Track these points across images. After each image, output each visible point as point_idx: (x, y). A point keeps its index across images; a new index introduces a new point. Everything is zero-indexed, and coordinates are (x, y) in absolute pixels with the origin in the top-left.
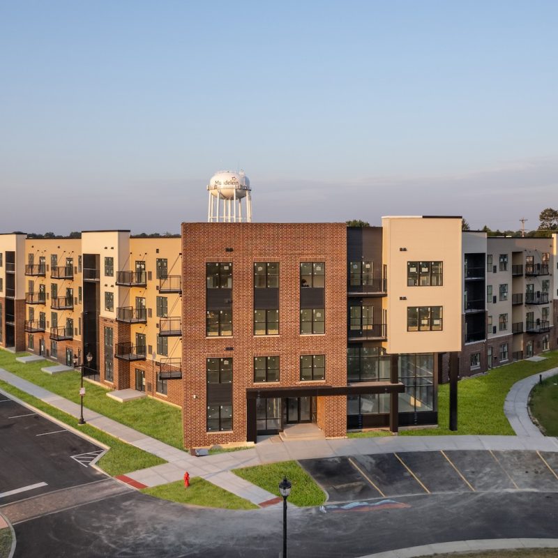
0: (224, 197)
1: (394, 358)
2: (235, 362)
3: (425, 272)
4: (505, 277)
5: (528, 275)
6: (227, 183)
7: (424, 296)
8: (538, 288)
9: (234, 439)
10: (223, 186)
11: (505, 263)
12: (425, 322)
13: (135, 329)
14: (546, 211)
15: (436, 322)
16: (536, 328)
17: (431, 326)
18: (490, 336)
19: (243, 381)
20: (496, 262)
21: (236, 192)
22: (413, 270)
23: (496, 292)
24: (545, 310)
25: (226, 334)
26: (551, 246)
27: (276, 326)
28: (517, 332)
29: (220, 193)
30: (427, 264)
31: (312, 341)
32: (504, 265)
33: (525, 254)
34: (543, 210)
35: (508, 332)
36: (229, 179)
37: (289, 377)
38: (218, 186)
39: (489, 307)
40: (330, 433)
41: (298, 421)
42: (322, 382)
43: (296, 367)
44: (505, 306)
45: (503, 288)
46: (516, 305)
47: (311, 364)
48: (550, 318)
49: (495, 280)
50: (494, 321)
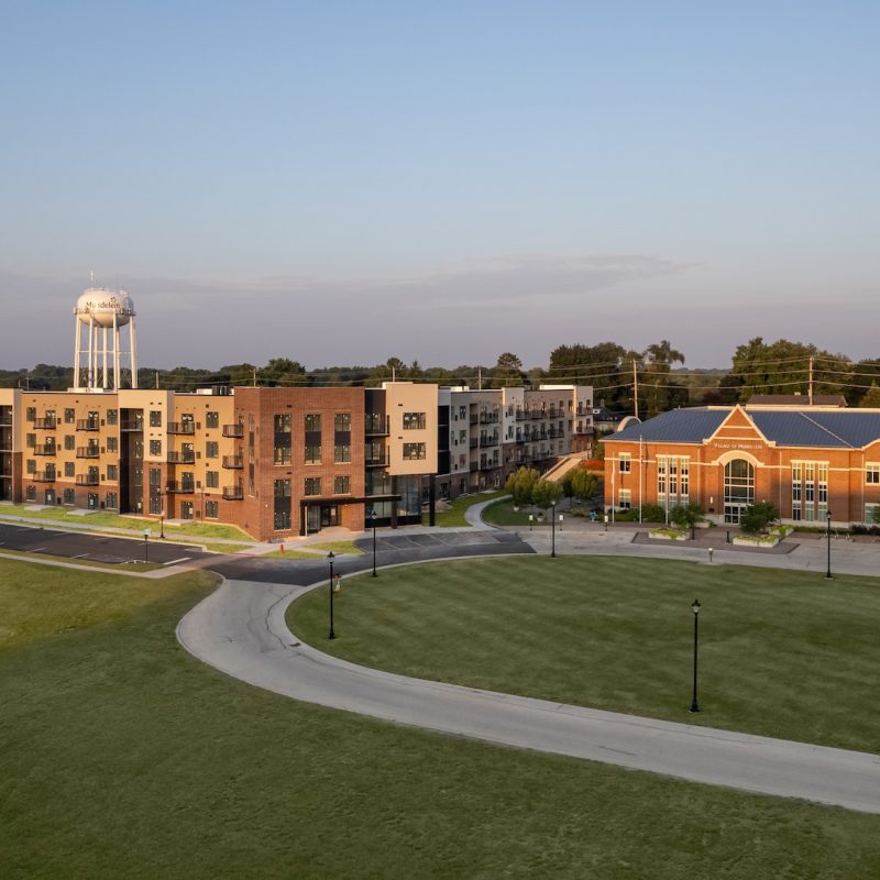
0: (99, 324)
1: (395, 478)
2: (293, 481)
3: (414, 420)
4: (464, 424)
5: (482, 423)
6: (104, 305)
7: (413, 436)
8: (490, 434)
9: (292, 534)
10: (97, 309)
11: (464, 413)
12: (414, 453)
13: (180, 470)
14: (504, 355)
15: (421, 453)
16: (488, 467)
17: (418, 456)
18: (453, 472)
19: (298, 494)
20: (457, 412)
21: (117, 318)
22: (407, 418)
23: (457, 437)
24: (496, 452)
25: (287, 464)
26: (501, 398)
27: (319, 457)
28: (473, 470)
29: (94, 320)
30: (415, 414)
31: (342, 468)
32: (463, 415)
33: (479, 406)
34: (501, 354)
35: (467, 470)
36: (107, 300)
37: (327, 491)
38: (91, 309)
39: (452, 448)
40: (353, 529)
41: (329, 526)
42: (349, 494)
43: (332, 485)
44: (464, 448)
45: (463, 433)
46: (473, 448)
47: (342, 483)
48: (500, 459)
49: (457, 426)
50: (456, 460)
